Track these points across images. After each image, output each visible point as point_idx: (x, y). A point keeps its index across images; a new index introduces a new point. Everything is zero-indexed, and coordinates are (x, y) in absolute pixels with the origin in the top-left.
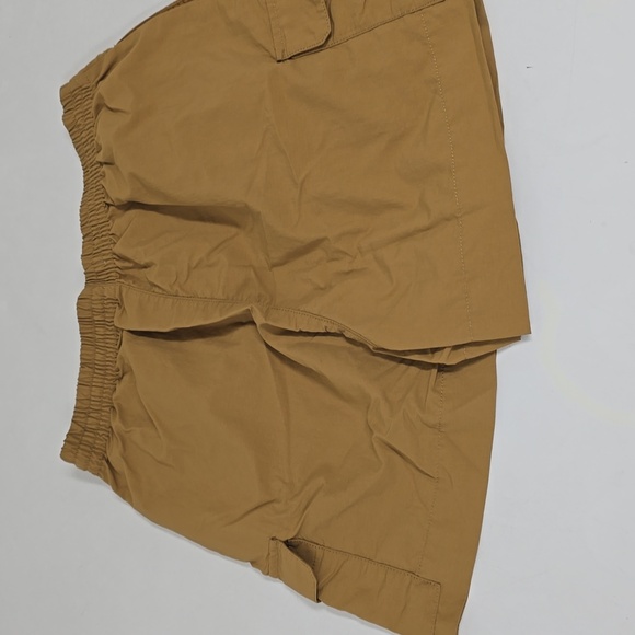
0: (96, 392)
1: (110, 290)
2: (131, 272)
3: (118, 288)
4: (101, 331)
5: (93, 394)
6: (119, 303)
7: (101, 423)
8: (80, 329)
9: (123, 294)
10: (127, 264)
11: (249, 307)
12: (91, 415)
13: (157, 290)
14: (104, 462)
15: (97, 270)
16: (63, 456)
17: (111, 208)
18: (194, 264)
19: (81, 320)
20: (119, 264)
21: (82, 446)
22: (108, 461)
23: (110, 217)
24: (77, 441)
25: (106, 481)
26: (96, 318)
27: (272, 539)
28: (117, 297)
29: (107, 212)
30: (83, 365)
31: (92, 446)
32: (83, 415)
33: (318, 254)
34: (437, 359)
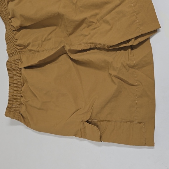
0: (15, 92)
1: (16, 57)
2: (23, 50)
3: (19, 56)
4: (15, 72)
5: (14, 93)
6: (20, 60)
7: (18, 102)
8: (8, 72)
9: (21, 57)
10: (21, 48)
11: (63, 45)
12: (14, 100)
13: (32, 52)
14: (20, 114)
15: (12, 52)
16: (6, 115)
17: (15, 31)
18: (43, 40)
19: (8, 69)
20: (19, 48)
21: (12, 111)
22: (21, 114)
23: (15, 35)
24: (10, 109)
25: (21, 122)
26: (13, 67)
27: (82, 121)
28: (19, 58)
29: (14, 33)
30: (10, 85)
31: (15, 110)
32: (11, 101)
33: (84, 25)
34: (130, 44)
